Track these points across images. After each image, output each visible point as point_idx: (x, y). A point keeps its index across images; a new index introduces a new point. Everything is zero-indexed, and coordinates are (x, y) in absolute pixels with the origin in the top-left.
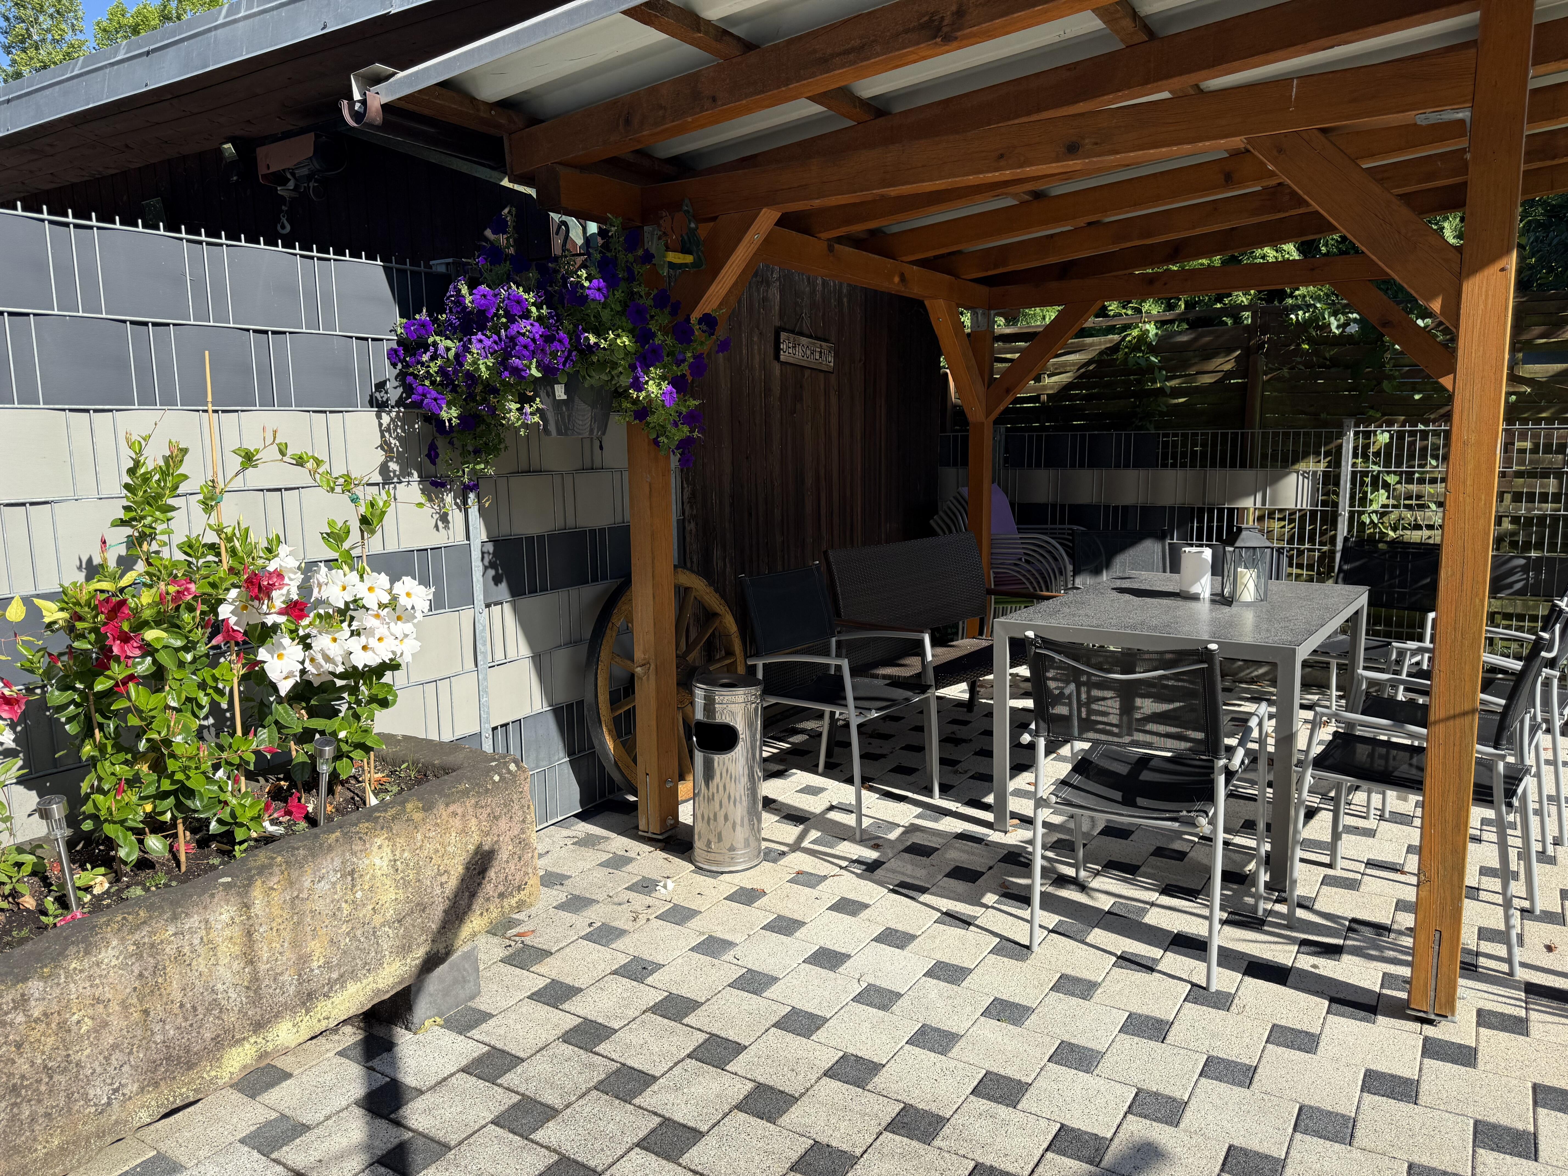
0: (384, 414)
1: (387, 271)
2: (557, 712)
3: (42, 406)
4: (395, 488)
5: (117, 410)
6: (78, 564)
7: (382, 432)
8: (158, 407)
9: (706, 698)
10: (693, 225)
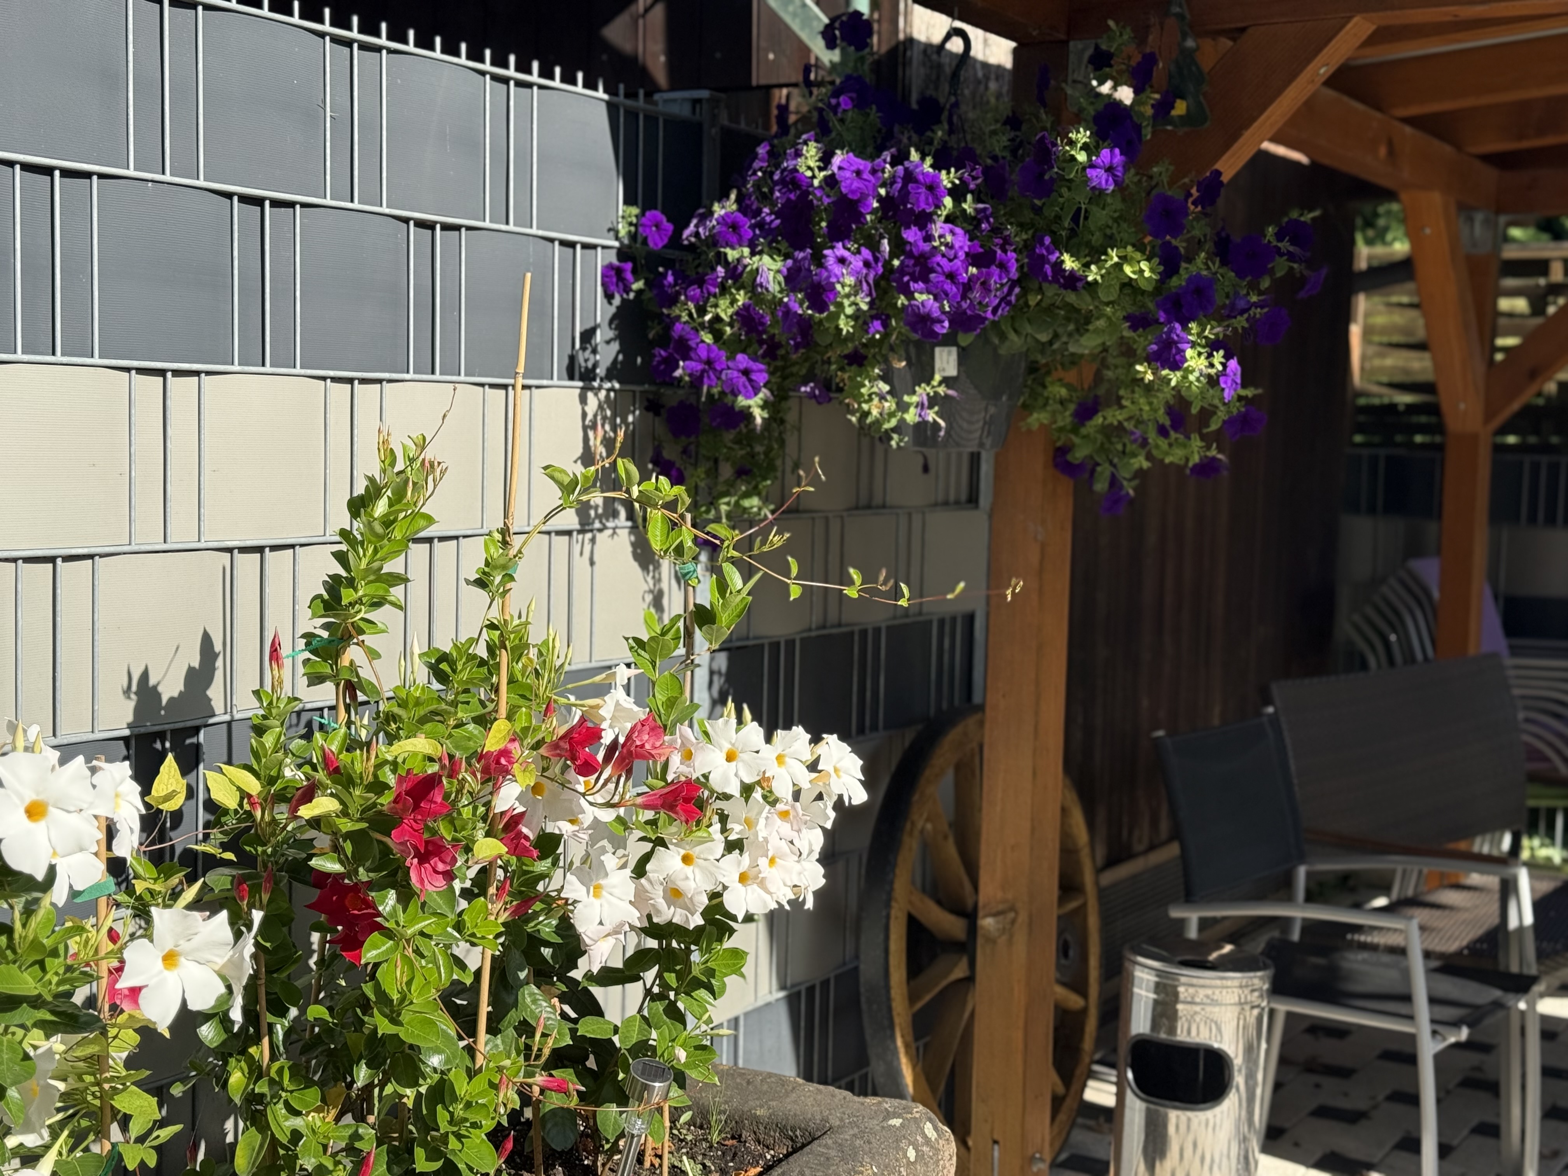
0: (590, 395)
1: (612, 108)
2: (792, 1001)
3: (96, 360)
4: (593, 540)
5: (208, 373)
6: (125, 685)
7: (585, 428)
8: (268, 369)
9: (1159, 988)
10: (1190, 43)
